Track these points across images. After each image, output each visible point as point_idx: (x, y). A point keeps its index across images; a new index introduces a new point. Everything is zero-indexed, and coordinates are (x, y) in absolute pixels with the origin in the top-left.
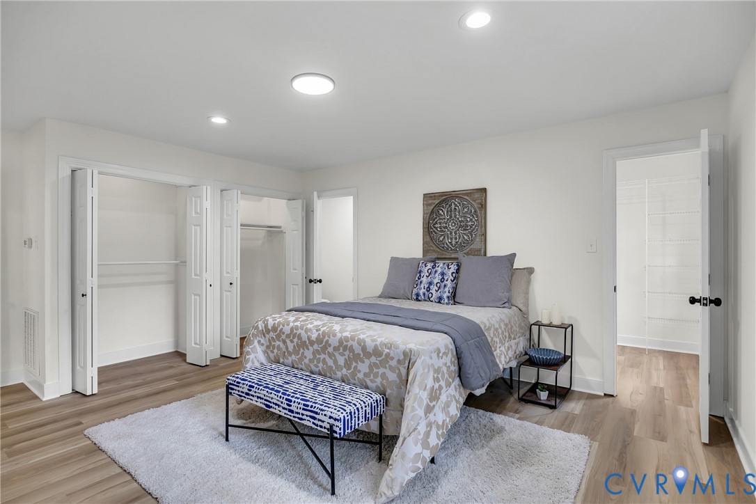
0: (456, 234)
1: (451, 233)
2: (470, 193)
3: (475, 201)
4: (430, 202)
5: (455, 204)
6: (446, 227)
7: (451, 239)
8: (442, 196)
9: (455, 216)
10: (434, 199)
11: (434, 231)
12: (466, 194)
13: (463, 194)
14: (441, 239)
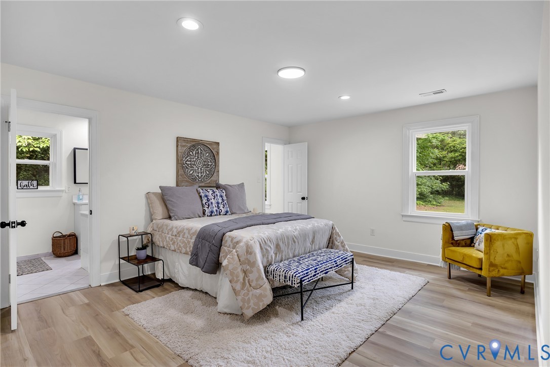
0: (201, 170)
1: (198, 169)
2: (211, 144)
3: (214, 149)
4: (184, 144)
5: (201, 149)
6: (194, 165)
7: (198, 173)
8: (193, 142)
9: (201, 158)
10: (187, 143)
11: (186, 167)
12: (209, 144)
13: (206, 143)
14: (191, 172)
